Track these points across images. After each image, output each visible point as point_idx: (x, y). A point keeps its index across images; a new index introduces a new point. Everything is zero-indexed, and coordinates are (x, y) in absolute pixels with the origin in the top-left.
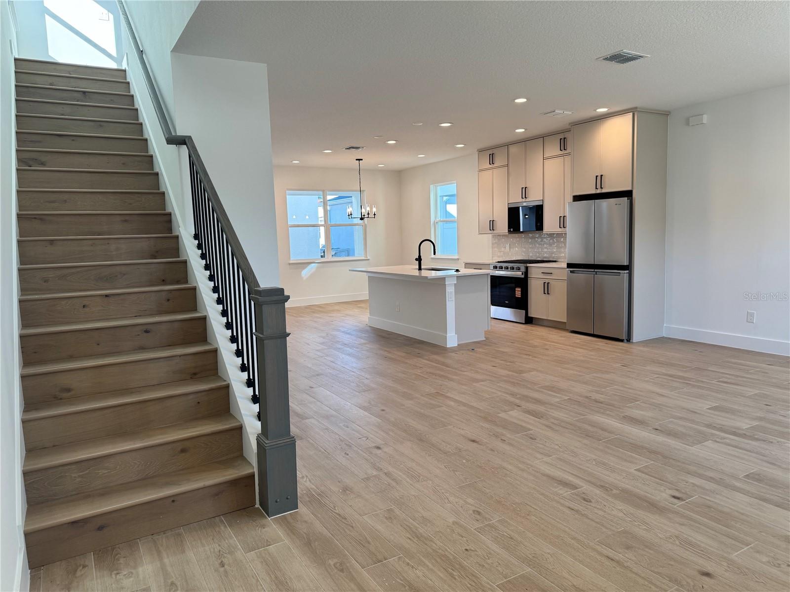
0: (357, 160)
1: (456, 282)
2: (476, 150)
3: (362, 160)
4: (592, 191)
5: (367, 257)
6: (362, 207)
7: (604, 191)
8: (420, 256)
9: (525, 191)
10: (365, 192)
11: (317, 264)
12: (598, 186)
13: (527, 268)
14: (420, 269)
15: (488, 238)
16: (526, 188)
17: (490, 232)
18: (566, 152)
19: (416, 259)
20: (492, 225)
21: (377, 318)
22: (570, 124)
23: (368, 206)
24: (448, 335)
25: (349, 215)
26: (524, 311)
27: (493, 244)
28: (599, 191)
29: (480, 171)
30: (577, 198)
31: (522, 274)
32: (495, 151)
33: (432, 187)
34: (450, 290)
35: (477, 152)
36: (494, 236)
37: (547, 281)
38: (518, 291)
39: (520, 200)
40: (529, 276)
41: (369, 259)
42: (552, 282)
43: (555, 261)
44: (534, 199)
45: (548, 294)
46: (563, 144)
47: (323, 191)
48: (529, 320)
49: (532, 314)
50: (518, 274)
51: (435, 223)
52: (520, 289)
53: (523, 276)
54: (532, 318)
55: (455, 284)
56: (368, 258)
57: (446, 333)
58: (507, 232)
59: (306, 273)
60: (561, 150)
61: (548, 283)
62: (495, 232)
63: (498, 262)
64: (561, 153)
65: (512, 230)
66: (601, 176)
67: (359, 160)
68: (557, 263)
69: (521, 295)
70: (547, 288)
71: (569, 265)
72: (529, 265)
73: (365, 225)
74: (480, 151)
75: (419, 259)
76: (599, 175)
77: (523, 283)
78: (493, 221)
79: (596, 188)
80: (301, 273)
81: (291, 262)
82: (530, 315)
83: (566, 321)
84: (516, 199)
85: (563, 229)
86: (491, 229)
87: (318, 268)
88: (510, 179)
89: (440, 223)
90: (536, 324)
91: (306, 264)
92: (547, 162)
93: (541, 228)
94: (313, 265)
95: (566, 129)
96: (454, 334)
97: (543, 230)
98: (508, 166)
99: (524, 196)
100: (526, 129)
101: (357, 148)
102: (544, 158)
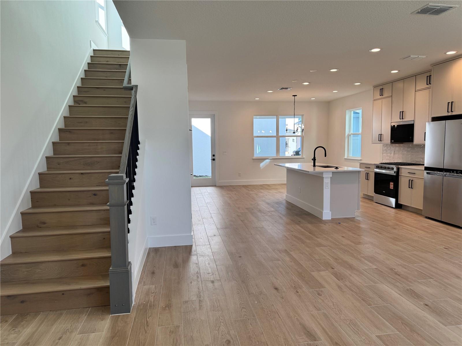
0: (293, 96)
2: (372, 86)
3: (296, 96)
4: (445, 114)
5: (303, 157)
7: (454, 113)
8: (314, 157)
9: (402, 114)
10: (304, 116)
11: (269, 160)
12: (450, 110)
13: (398, 169)
14: (314, 166)
16: (403, 112)
17: (380, 142)
18: (430, 86)
19: (312, 159)
20: (380, 138)
21: (290, 196)
22: (431, 65)
24: (324, 211)
26: (395, 199)
27: (383, 150)
28: (450, 114)
29: (374, 100)
30: (434, 119)
31: (395, 173)
32: (384, 87)
33: (347, 112)
34: (327, 181)
35: (373, 88)
37: (411, 179)
38: (392, 184)
39: (399, 120)
40: (400, 174)
42: (415, 180)
44: (408, 119)
45: (412, 188)
46: (429, 80)
47: (277, 116)
48: (399, 206)
49: (401, 202)
50: (392, 173)
51: (349, 136)
52: (393, 183)
53: (395, 174)
54: (401, 204)
57: (323, 209)
58: (390, 142)
59: (262, 165)
60: (427, 84)
61: (412, 180)
62: (382, 142)
63: (381, 163)
64: (428, 86)
65: (393, 141)
67: (295, 96)
69: (393, 188)
70: (411, 184)
71: (427, 169)
72: (400, 166)
73: (303, 136)
74: (375, 87)
75: (314, 159)
76: (451, 102)
77: (396, 179)
78: (381, 134)
79: (448, 112)
80: (260, 164)
81: (254, 158)
82: (399, 202)
83: (422, 209)
84: (396, 120)
86: (380, 140)
87: (270, 162)
88: (393, 105)
89: (352, 135)
90: (404, 209)
91: (263, 159)
92: (417, 93)
93: (412, 140)
94: (267, 160)
95: (431, 69)
96: (329, 211)
97: (413, 142)
98: (392, 97)
99: (401, 118)
100: (399, 71)
101: (286, 89)
102: (416, 91)
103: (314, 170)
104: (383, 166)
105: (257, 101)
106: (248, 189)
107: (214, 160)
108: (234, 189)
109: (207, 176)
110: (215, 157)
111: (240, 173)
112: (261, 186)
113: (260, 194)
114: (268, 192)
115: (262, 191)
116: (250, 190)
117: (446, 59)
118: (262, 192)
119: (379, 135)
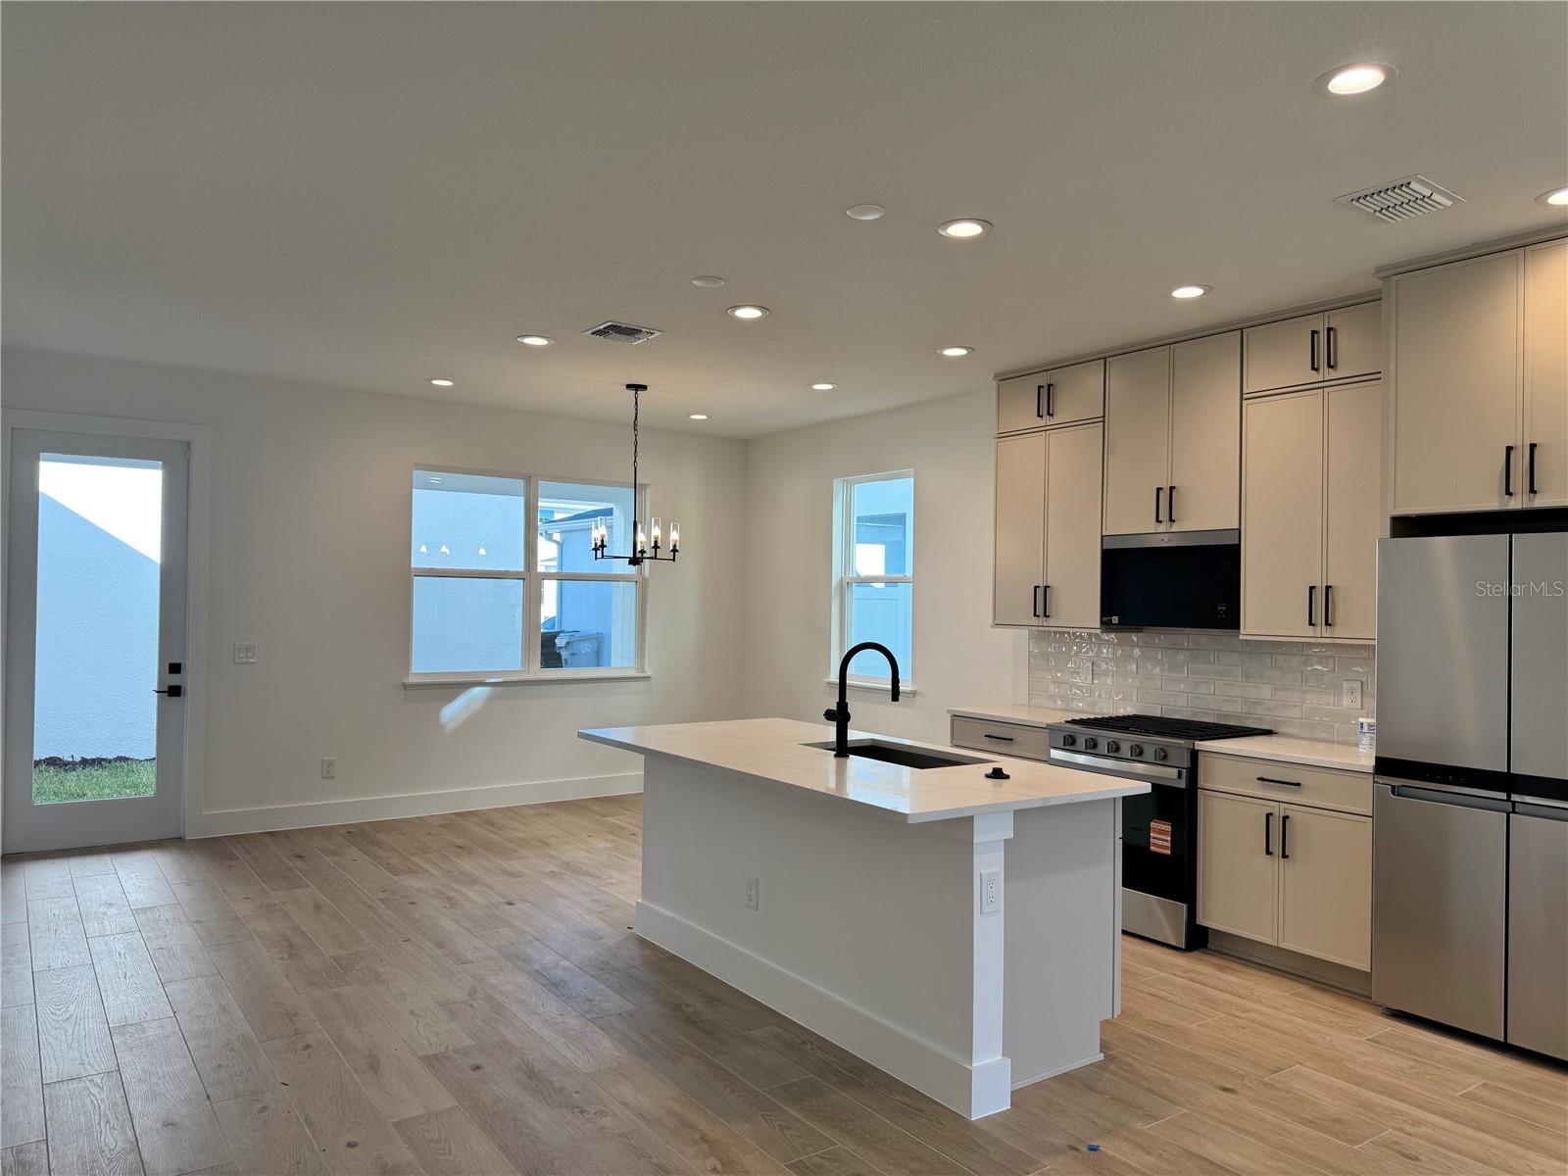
0: (629, 386)
1: (1010, 835)
2: (993, 376)
3: (644, 388)
4: (1491, 501)
5: (643, 671)
6: (639, 527)
7: (1541, 502)
8: (842, 704)
9: (1167, 500)
10: (648, 490)
11: (488, 689)
12: (1519, 485)
13: (1194, 755)
15: (1015, 642)
16: (1172, 488)
17: (1035, 621)
18: (1333, 374)
19: (829, 715)
20: (1042, 600)
22: (1379, 270)
23: (656, 523)
24: (977, 1063)
25: (596, 549)
26: (1185, 906)
27: (1030, 657)
28: (1515, 504)
29: (1003, 436)
30: (1408, 526)
31: (1180, 775)
32: (1055, 377)
33: (837, 484)
34: (988, 865)
35: (994, 383)
36: (1042, 636)
37: (1279, 811)
38: (1160, 832)
39: (1150, 526)
40: (1201, 783)
41: (648, 678)
42: (1296, 815)
43: (1268, 733)
44: (1202, 524)
45: (1284, 856)
46: (1324, 354)
47: (529, 481)
48: (1198, 939)
49: (1211, 917)
50: (1169, 775)
51: (845, 585)
52: (1168, 828)
53: (1182, 784)
54: (1206, 930)
55: (1006, 841)
56: (649, 674)
57: (969, 1054)
58: (1098, 625)
59: (453, 712)
60: (1313, 368)
61: (1285, 818)
62: (1051, 622)
63: (1074, 722)
64: (1314, 377)
65: (1115, 619)
66: (1533, 447)
67: (637, 388)
68: (1274, 738)
69: (1172, 848)
70: (1278, 836)
71: (1385, 766)
72: (1203, 745)
73: (645, 579)
74: (1005, 378)
75: (840, 716)
76: (1521, 444)
77: (1181, 804)
78: (1046, 587)
79: (1509, 492)
80: (438, 711)
81: (412, 680)
82: (1201, 921)
83: (1364, 966)
84: (1138, 524)
85: (1321, 630)
86: (1040, 611)
87: (491, 699)
88: (1111, 461)
89: (854, 585)
90: (1221, 954)
91: (454, 687)
92: (1252, 409)
93: (1231, 620)
94: (477, 691)
95: (1379, 291)
96: (1000, 1057)
97: (1238, 628)
98: (1104, 421)
99: (1164, 515)
100: (1208, 289)
101: (631, 332)
102: (1245, 396)
103: (841, 773)
104: (1105, 736)
105: (442, 398)
106: (381, 853)
107: (174, 691)
108: (300, 864)
109: (126, 759)
110: (186, 679)
111: (330, 764)
112: (454, 823)
113: (464, 890)
114: (512, 875)
115: (466, 865)
116: (394, 861)
117: (1474, 244)
118: (473, 881)
119: (1036, 587)
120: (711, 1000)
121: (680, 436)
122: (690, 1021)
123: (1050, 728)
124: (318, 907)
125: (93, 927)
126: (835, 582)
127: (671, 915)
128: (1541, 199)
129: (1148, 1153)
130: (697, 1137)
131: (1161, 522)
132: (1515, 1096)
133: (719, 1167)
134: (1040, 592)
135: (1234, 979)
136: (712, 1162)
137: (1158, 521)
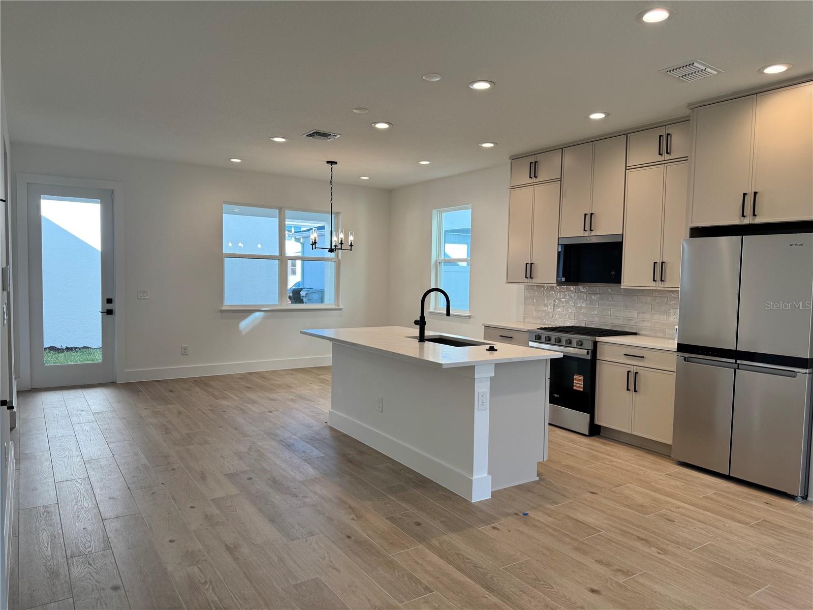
0: (328, 162)
1: (493, 375)
2: (509, 157)
3: (336, 163)
4: (734, 220)
5: (339, 306)
6: (334, 234)
7: (759, 220)
8: (422, 317)
9: (589, 220)
10: (340, 215)
11: (263, 313)
12: (748, 212)
13: (595, 343)
14: (422, 338)
15: (518, 290)
16: (592, 214)
17: (526, 280)
18: (669, 157)
19: (416, 322)
20: (530, 270)
22: (689, 105)
23: (342, 231)
24: (475, 476)
25: (312, 245)
26: (588, 414)
27: (525, 298)
28: (746, 221)
29: (513, 188)
30: (698, 232)
31: (588, 353)
32: (539, 158)
33: (435, 212)
34: (482, 388)
35: (510, 161)
36: (530, 288)
37: (633, 369)
38: (578, 380)
39: (581, 233)
40: (598, 357)
41: (342, 309)
42: (641, 372)
43: (635, 334)
44: (604, 230)
45: (635, 391)
46: (664, 145)
47: (280, 209)
48: (595, 431)
49: (602, 421)
50: (581, 353)
51: (438, 264)
52: (582, 378)
53: (589, 357)
54: (600, 426)
55: (491, 378)
56: (341, 307)
57: (472, 474)
58: (555, 282)
59: (245, 324)
60: (660, 154)
61: (636, 373)
62: (534, 280)
63: (541, 329)
64: (660, 158)
65: (564, 279)
66: (755, 193)
67: (332, 163)
68: (637, 336)
69: (584, 388)
70: (633, 382)
71: (681, 348)
72: (599, 339)
73: (339, 260)
74: (515, 158)
75: (421, 323)
76: (750, 191)
77: (589, 367)
78: (531, 264)
79: (743, 216)
80: (238, 324)
81: (224, 308)
82: (597, 422)
83: (670, 442)
84: (575, 232)
85: (659, 283)
86: (528, 275)
87: (264, 318)
88: (564, 200)
89: (443, 263)
90: (605, 438)
91: (246, 312)
92: (631, 174)
93: (617, 279)
94: (257, 314)
95: (689, 116)
96: (486, 475)
97: (620, 283)
98: (561, 180)
99: (587, 228)
100: (607, 115)
101: (325, 135)
102: (627, 168)
103: (421, 349)
104: (554, 335)
105: (235, 169)
106: (211, 390)
107: (109, 312)
108: (171, 394)
109: (88, 348)
110: (115, 306)
111: (186, 348)
112: (245, 377)
113: (249, 406)
114: (272, 400)
115: (252, 396)
116: (216, 393)
117: (734, 92)
118: (254, 402)
119: (527, 264)
120: (361, 453)
121: (355, 188)
122: (350, 461)
123: (529, 331)
124: (180, 413)
125: (75, 420)
126: (433, 262)
127: (344, 416)
128: (761, 71)
129: (550, 517)
130: (347, 506)
131: (586, 231)
132: (727, 497)
133: (355, 518)
134: (529, 266)
135: (609, 448)
136: (352, 516)
137: (585, 230)
